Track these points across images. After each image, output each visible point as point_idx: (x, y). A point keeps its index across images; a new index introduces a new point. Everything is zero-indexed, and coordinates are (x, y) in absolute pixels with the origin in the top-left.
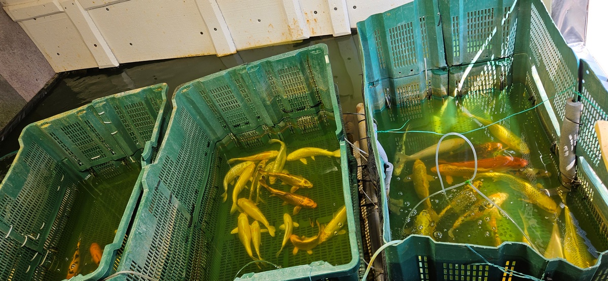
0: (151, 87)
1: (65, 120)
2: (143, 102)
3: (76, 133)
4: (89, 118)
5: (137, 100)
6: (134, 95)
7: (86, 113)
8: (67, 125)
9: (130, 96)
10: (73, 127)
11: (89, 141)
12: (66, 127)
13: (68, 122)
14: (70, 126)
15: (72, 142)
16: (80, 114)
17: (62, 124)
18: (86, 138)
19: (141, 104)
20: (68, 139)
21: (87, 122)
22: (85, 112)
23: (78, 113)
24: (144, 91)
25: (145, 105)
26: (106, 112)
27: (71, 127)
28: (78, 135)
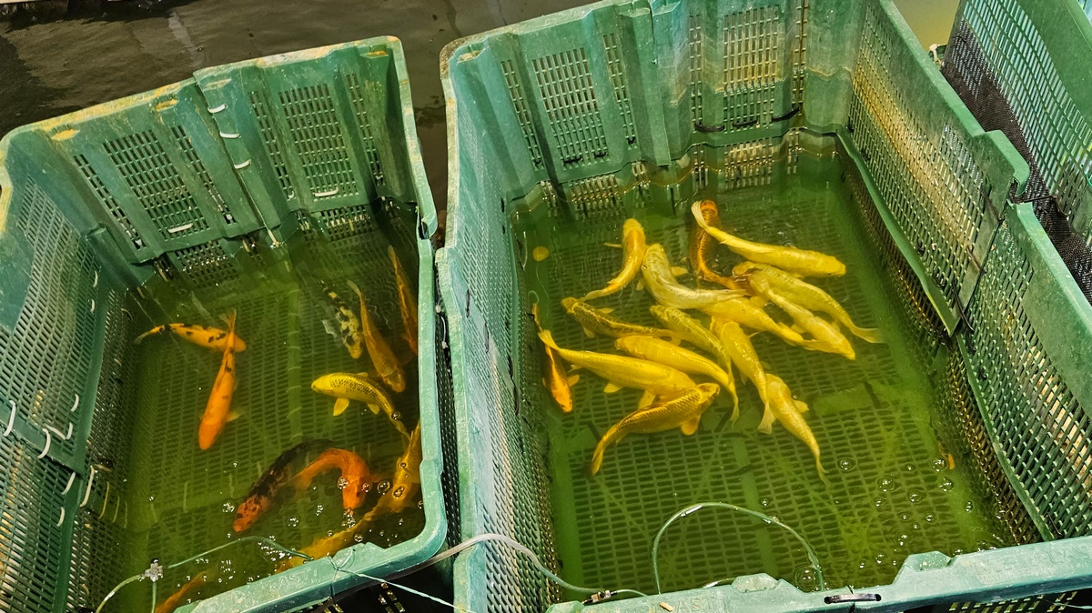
0: (356, 44)
1: (119, 122)
2: (331, 86)
3: (142, 160)
4: (184, 121)
5: (315, 78)
6: (312, 64)
7: (177, 106)
8: (121, 136)
9: (299, 66)
10: (137, 141)
11: (172, 185)
12: (118, 141)
13: (125, 128)
14: (128, 139)
15: (127, 184)
16: (161, 108)
17: (109, 132)
18: (165, 174)
19: (323, 90)
20: (117, 176)
21: (178, 132)
22: (174, 102)
23: (156, 102)
24: (337, 54)
25: (333, 94)
26: (230, 106)
27: (131, 144)
28: (145, 165)
